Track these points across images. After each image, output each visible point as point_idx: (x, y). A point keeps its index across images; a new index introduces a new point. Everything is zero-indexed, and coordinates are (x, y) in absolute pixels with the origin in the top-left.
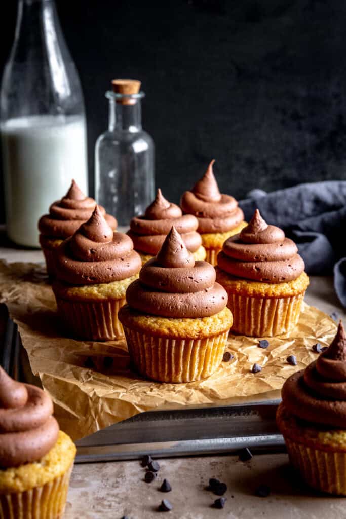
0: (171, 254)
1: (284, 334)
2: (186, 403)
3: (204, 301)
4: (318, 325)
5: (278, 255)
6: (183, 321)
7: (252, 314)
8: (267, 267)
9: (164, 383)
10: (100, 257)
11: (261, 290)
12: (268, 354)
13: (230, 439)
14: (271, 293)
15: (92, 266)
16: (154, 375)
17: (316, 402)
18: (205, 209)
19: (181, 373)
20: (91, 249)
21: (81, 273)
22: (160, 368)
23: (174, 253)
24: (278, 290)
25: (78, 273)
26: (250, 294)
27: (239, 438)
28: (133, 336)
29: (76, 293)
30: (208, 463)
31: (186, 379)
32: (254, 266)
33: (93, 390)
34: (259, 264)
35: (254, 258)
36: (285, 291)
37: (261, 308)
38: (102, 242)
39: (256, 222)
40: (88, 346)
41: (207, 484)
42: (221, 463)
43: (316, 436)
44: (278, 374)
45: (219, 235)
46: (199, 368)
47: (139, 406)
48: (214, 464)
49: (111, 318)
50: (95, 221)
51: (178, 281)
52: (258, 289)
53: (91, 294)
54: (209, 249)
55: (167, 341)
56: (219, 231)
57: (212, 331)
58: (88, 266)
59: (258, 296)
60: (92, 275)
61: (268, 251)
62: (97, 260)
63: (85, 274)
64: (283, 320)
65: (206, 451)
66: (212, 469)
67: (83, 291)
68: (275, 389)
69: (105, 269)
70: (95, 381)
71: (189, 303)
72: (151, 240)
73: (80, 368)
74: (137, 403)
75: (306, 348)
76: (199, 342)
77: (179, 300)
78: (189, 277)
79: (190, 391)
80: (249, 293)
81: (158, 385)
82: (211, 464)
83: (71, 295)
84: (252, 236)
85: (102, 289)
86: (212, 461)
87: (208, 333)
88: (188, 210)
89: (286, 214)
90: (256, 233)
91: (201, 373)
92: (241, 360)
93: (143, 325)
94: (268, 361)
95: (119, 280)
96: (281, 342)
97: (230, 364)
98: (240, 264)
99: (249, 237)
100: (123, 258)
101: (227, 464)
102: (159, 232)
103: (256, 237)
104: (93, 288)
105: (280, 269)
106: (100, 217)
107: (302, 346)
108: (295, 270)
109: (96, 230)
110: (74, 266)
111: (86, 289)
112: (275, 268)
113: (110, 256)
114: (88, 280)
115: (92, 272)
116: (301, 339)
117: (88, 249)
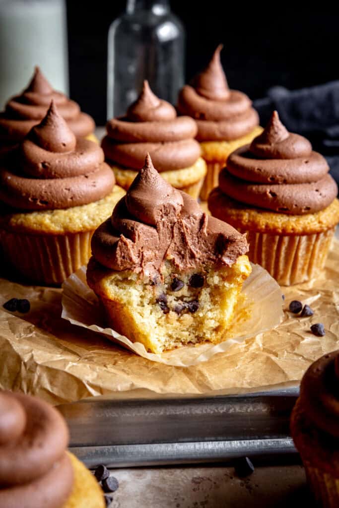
1: (305, 282)
5: (301, 176)
8: (285, 192)
10: (55, 173)
11: (276, 225)
13: (223, 442)
14: (291, 227)
15: (42, 186)
18: (207, 110)
20: (42, 161)
21: (28, 195)
24: (299, 224)
25: (24, 194)
26: (262, 229)
27: (235, 442)
29: (22, 222)
30: (190, 479)
32: (268, 191)
34: (275, 188)
35: (269, 179)
36: (310, 226)
37: (275, 247)
38: (59, 152)
39: (273, 128)
40: (38, 293)
42: (209, 479)
44: (296, 351)
45: (224, 144)
47: (92, 386)
48: (197, 480)
49: (69, 256)
50: (50, 123)
52: (273, 222)
53: (41, 224)
54: (211, 162)
56: (225, 138)
58: (38, 186)
59: (272, 232)
60: (42, 197)
61: (288, 170)
62: (52, 177)
63: (33, 196)
64: (305, 264)
66: (194, 490)
67: (29, 219)
68: (292, 379)
69: (61, 190)
72: (133, 149)
74: (91, 381)
75: (335, 309)
80: (259, 228)
82: (194, 481)
83: (14, 224)
84: (267, 149)
85: (56, 217)
86: (195, 476)
88: (184, 109)
89: (312, 118)
90: (273, 145)
95: (81, 204)
96: (302, 295)
98: (249, 187)
99: (262, 150)
100: (88, 174)
101: (217, 483)
102: (144, 139)
103: (273, 149)
104: (44, 216)
105: (304, 196)
106: (57, 117)
107: (330, 304)
108: (325, 196)
109: (51, 136)
110: (20, 185)
111: (35, 218)
112: (297, 192)
113: (69, 172)
114: (38, 205)
115: (43, 193)
116: (330, 294)
117: (40, 162)
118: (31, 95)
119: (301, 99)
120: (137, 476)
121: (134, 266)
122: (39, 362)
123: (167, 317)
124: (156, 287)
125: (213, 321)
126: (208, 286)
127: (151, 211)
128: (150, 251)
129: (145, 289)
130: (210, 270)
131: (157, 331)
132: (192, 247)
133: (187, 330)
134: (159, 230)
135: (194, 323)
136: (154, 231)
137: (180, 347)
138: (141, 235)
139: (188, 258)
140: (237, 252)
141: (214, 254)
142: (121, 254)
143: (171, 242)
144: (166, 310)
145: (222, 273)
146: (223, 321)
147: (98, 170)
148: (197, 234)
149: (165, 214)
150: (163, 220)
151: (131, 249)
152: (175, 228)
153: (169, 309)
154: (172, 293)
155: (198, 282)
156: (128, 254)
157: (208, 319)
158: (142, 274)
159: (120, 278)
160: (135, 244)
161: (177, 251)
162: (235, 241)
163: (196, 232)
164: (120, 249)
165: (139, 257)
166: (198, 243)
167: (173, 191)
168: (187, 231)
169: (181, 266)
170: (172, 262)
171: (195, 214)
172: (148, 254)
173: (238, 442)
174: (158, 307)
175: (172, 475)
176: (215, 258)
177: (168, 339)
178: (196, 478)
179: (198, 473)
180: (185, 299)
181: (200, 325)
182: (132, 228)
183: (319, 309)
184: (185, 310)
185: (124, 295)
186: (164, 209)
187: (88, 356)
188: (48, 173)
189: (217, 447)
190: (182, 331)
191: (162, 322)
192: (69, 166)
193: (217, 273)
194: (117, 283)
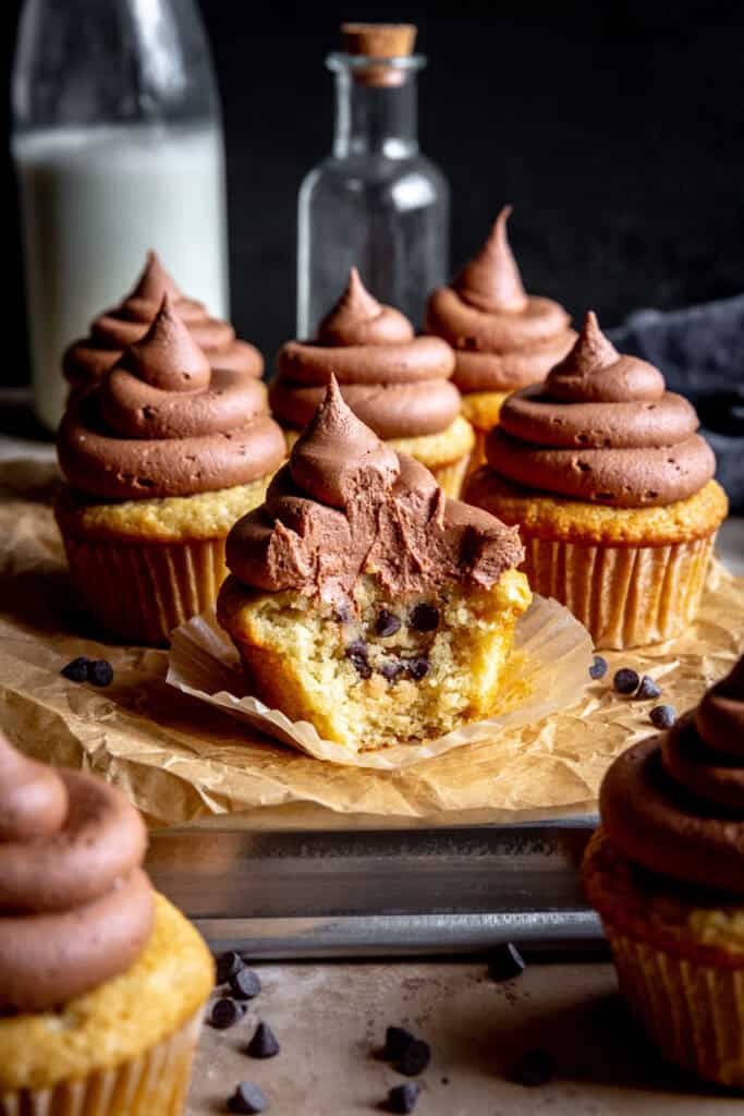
1: (654, 643)
5: (639, 434)
8: (608, 462)
11: (590, 525)
13: (466, 916)
14: (618, 530)
17: (687, 821)
18: (481, 330)
20: (144, 406)
21: (116, 469)
24: (636, 524)
25: (109, 468)
26: (563, 534)
27: (490, 916)
29: (103, 520)
30: (400, 981)
32: (575, 460)
34: (587, 456)
35: (576, 439)
36: (657, 530)
37: (591, 571)
38: (178, 390)
39: (588, 345)
40: (132, 659)
41: (380, 1040)
42: (435, 982)
48: (413, 984)
49: (194, 588)
50: (160, 335)
52: (584, 521)
53: (139, 522)
58: (135, 451)
59: (582, 540)
60: (143, 473)
61: (613, 420)
62: (161, 436)
63: (126, 471)
64: (651, 606)
66: (405, 999)
67: (119, 515)
69: (177, 458)
80: (559, 533)
82: (407, 984)
83: (88, 525)
84: (575, 383)
85: (169, 510)
86: (410, 977)
90: (586, 376)
95: (216, 488)
96: (642, 664)
98: (539, 454)
99: (566, 385)
100: (230, 432)
101: (450, 986)
103: (585, 384)
104: (145, 509)
105: (643, 470)
106: (175, 325)
107: (694, 676)
108: (687, 472)
109: (162, 360)
110: (102, 451)
111: (128, 511)
112: (630, 465)
113: (193, 425)
114: (135, 488)
115: (144, 464)
116: (696, 660)
117: (139, 406)
118: (138, 305)
119: (687, 328)
120: (300, 974)
121: (301, 581)
122: (116, 753)
123: (367, 685)
124: (344, 625)
125: (457, 696)
126: (448, 628)
127: (336, 480)
128: (334, 556)
129: (323, 628)
130: (450, 597)
131: (346, 709)
132: (416, 553)
133: (408, 713)
134: (352, 516)
135: (420, 700)
136: (342, 518)
137: (393, 746)
138: (316, 523)
139: (406, 571)
140: (500, 560)
141: (457, 566)
142: (277, 557)
143: (375, 539)
144: (365, 671)
145: (473, 604)
146: (476, 696)
147: (251, 424)
148: (424, 526)
149: (362, 486)
150: (359, 497)
151: (295, 549)
152: (381, 514)
153: (370, 670)
154: (377, 639)
155: (427, 620)
156: (291, 560)
157: (447, 692)
158: (317, 599)
159: (275, 605)
160: (305, 539)
161: (387, 559)
162: (496, 540)
163: (423, 523)
164: (276, 549)
165: (311, 565)
166: (427, 544)
167: (380, 445)
168: (405, 521)
169: (394, 587)
170: (376, 580)
171: (418, 488)
172: (328, 561)
173: (496, 916)
174: (350, 666)
175: (364, 975)
176: (458, 572)
177: (369, 728)
178: (411, 981)
179: (416, 971)
180: (403, 653)
181: (432, 704)
182: (299, 511)
184: (404, 674)
185: (284, 637)
186: (361, 477)
187: (214, 754)
188: (154, 428)
189: (454, 923)
190: (398, 714)
191: (357, 694)
192: (196, 413)
193: (463, 603)
194: (271, 615)
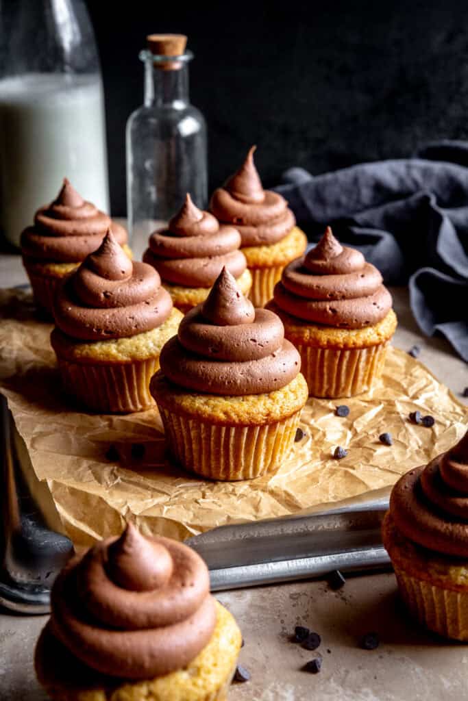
0: (224, 306)
1: (365, 392)
2: (256, 517)
3: (272, 371)
4: (409, 377)
5: (359, 290)
6: (243, 401)
7: (325, 370)
8: (345, 307)
9: (219, 483)
11: (338, 340)
12: (351, 427)
13: (314, 558)
14: (352, 342)
15: (104, 316)
16: (205, 471)
17: (445, 525)
18: (245, 215)
19: (242, 468)
20: (104, 291)
21: (92, 325)
22: (213, 463)
23: (228, 304)
24: (360, 338)
25: (88, 325)
26: (324, 345)
27: (326, 557)
28: (175, 420)
29: (87, 353)
30: (288, 596)
31: (248, 475)
32: (328, 307)
33: (126, 503)
34: (334, 304)
35: (328, 296)
36: (369, 339)
37: (337, 361)
38: (119, 280)
39: (328, 244)
40: (106, 423)
42: (305, 594)
43: (446, 573)
44: (371, 463)
45: (264, 249)
46: (265, 460)
47: (192, 526)
48: (295, 596)
49: (135, 384)
50: (108, 251)
51: (236, 346)
52: (334, 338)
53: (108, 354)
54: (254, 269)
55: (224, 429)
56: (265, 243)
57: (284, 412)
58: (101, 316)
59: (333, 347)
60: (107, 327)
61: (346, 285)
62: (114, 306)
63: (97, 326)
64: (365, 375)
65: (282, 577)
66: (294, 606)
68: (372, 489)
69: (125, 319)
70: (124, 484)
71: (252, 376)
72: (181, 266)
73: (102, 465)
74: (189, 522)
75: (400, 417)
76: (267, 427)
77: (238, 372)
78: (252, 340)
79: (257, 495)
80: (321, 344)
81: (211, 485)
82: (292, 597)
83: (78, 356)
84: (323, 264)
85: (122, 346)
86: (292, 592)
87: (279, 415)
88: (226, 219)
89: (338, 204)
90: (328, 260)
91: (268, 466)
92: (316, 438)
93: (188, 407)
94: (353, 438)
95: (144, 332)
96: (365, 407)
97: (303, 445)
98: (309, 304)
99: (318, 266)
100: (148, 301)
101: (313, 596)
102: (191, 255)
103: (329, 265)
104: (110, 346)
105: (363, 311)
106: (114, 244)
107: (394, 413)
108: (382, 309)
109: (110, 264)
110: (82, 316)
111: (101, 348)
112: (356, 308)
113: (131, 299)
114: (103, 336)
115: (107, 323)
116: (392, 403)
117: (101, 290)
120: (237, 596)
147: (158, 295)
173: (328, 556)
175: (269, 593)
178: (292, 594)
179: (294, 589)
183: (384, 420)
189: (309, 563)
192: (131, 293)
